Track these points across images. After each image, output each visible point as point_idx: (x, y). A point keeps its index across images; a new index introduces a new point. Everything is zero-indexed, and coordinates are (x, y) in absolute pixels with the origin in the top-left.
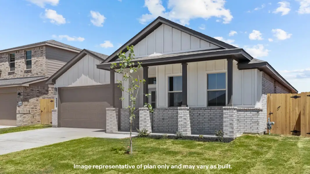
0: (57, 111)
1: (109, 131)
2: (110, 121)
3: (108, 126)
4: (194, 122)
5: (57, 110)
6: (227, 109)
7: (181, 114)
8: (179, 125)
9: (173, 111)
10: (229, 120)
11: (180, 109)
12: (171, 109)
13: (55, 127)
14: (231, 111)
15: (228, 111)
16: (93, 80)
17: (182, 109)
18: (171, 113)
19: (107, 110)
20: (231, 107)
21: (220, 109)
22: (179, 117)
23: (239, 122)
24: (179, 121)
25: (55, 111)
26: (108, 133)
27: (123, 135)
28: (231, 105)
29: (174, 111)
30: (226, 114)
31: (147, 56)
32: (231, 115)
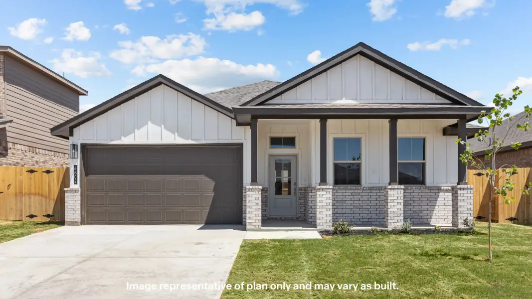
0: (80, 192)
1: (253, 227)
2: (256, 209)
3: (249, 217)
4: (379, 208)
5: (80, 189)
6: (464, 189)
7: (392, 195)
8: (389, 212)
9: (344, 191)
10: (466, 204)
11: (391, 189)
12: (342, 188)
13: (73, 223)
14: (469, 192)
15: (465, 192)
16: (176, 134)
17: (394, 189)
18: (342, 194)
19: (247, 190)
20: (466, 186)
21: (420, 189)
22: (389, 201)
23: (446, 207)
24: (389, 207)
25: (75, 191)
26: (249, 230)
27: (285, 232)
28: (466, 184)
29: (347, 191)
30: (462, 195)
31: (329, 102)
32: (469, 198)
